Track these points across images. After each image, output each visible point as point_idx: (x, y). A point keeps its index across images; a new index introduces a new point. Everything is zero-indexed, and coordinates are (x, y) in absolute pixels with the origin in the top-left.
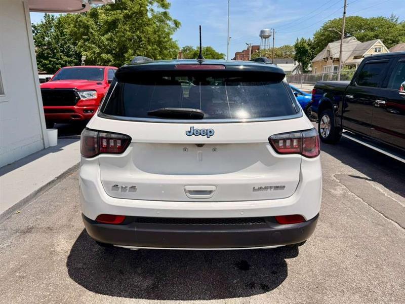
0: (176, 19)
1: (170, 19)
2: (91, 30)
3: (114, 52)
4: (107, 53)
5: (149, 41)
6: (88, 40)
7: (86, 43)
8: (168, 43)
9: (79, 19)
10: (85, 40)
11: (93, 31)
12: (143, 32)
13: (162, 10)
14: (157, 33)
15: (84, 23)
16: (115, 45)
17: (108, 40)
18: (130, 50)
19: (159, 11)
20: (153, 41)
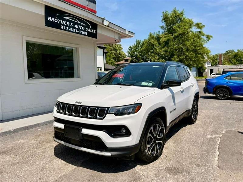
0: (208, 34)
1: (204, 35)
3: (166, 58)
4: (162, 59)
5: (188, 50)
6: (153, 52)
8: (201, 50)
9: (150, 42)
10: (151, 53)
11: (156, 47)
12: (184, 45)
13: (199, 30)
14: (193, 45)
15: (152, 43)
16: (168, 54)
17: (163, 51)
18: (175, 56)
19: (196, 31)
20: (190, 49)
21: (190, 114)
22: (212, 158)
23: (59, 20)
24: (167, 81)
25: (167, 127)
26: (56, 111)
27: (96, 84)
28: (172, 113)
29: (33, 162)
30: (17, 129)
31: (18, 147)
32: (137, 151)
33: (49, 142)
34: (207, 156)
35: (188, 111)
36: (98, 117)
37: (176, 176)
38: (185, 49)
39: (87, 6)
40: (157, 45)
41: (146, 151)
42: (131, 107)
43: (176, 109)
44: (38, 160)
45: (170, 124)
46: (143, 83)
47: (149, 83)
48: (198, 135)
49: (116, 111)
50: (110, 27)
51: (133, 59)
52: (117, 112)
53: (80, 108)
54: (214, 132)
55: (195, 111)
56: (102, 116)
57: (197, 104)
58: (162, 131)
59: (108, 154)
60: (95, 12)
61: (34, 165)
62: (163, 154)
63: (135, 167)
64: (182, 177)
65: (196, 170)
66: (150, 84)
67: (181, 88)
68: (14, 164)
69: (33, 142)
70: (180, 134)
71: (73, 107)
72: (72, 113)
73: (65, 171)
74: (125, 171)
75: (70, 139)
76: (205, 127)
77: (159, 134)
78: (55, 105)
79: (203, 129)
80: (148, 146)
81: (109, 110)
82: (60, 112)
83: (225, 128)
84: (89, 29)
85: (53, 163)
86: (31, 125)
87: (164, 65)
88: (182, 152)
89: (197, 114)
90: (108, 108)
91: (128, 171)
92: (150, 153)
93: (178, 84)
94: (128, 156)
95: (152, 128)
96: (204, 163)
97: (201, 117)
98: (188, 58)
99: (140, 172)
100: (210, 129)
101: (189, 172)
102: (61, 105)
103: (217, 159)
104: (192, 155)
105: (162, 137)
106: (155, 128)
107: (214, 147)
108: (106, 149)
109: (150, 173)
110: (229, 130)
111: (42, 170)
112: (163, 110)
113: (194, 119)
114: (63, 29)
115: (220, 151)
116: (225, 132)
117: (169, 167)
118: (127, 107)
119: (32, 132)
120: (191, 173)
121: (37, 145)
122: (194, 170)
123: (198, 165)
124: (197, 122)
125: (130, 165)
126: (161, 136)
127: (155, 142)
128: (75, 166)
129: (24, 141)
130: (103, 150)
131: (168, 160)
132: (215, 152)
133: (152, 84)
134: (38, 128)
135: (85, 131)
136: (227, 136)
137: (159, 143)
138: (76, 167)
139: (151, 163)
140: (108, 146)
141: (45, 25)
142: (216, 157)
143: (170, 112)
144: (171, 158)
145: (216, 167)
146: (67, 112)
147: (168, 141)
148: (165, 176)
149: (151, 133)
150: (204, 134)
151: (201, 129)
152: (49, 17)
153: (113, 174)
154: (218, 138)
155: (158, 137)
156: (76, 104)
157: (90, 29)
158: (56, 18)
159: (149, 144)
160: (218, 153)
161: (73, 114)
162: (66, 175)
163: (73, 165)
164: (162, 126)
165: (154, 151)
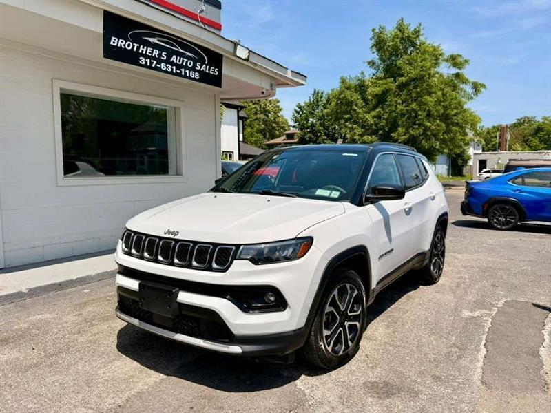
0: (476, 81)
1: (466, 82)
2: (355, 107)
3: (380, 132)
4: (371, 134)
5: (429, 115)
6: (349, 119)
7: (347, 123)
8: (460, 116)
9: (342, 95)
10: (347, 120)
11: (356, 108)
12: (421, 104)
13: (455, 71)
14: (442, 104)
15: (347, 100)
16: (383, 123)
17: (374, 117)
18: (400, 129)
19: (449, 72)
20: (435, 114)
21: (427, 262)
22: (471, 362)
23: (136, 45)
24: (372, 189)
25: (371, 292)
26: (121, 250)
27: (214, 190)
28: (383, 259)
29: (70, 365)
30: (36, 288)
31: (38, 330)
32: (302, 345)
33: (106, 319)
34: (459, 357)
35: (422, 254)
36: (215, 266)
37: (387, 402)
38: (422, 114)
39: (200, 12)
40: (360, 102)
41: (321, 343)
42: (289, 246)
43: (392, 250)
44: (80, 359)
45: (377, 285)
46: (319, 192)
47: (333, 192)
48: (441, 310)
49: (256, 253)
50: (251, 62)
51: (305, 134)
52: (257, 255)
53: (175, 246)
54: (479, 304)
55: (438, 255)
56: (224, 265)
57: (442, 240)
58: (358, 300)
59: (236, 349)
60: (218, 27)
61: (71, 371)
62: (360, 351)
63: (295, 380)
64: (399, 403)
65: (431, 388)
66: (336, 194)
67: (406, 204)
68: (28, 368)
69: (71, 318)
70: (401, 307)
71: (159, 243)
72: (157, 255)
73: (140, 385)
74: (273, 388)
75: (152, 313)
76: (459, 293)
77: (353, 307)
78: (121, 237)
79: (455, 297)
80: (326, 333)
81: (239, 251)
82: (130, 254)
83: (503, 296)
84: (204, 66)
85: (113, 367)
86: (68, 281)
87: (368, 151)
88: (404, 347)
89: (442, 263)
90: (238, 246)
91: (279, 388)
92: (329, 349)
93: (398, 194)
94: (280, 354)
95: (336, 293)
96: (452, 373)
97: (451, 268)
98: (429, 133)
99: (307, 392)
100: (471, 297)
101: (415, 394)
102: (134, 237)
103: (480, 364)
104: (425, 355)
105: (358, 313)
106: (342, 292)
107: (477, 338)
108: (231, 338)
109: (328, 394)
110: (513, 301)
111: (87, 383)
112: (363, 253)
113: (436, 273)
114: (145, 66)
115: (490, 348)
116: (503, 304)
117: (373, 380)
118: (281, 246)
119: (70, 296)
120: (420, 396)
121: (79, 326)
122: (428, 388)
123: (437, 378)
124: (442, 280)
125: (285, 374)
126: (357, 311)
127: (342, 325)
128: (162, 375)
129: (51, 317)
130: (224, 340)
131: (370, 365)
132: (478, 348)
133: (338, 193)
134: (84, 286)
135: (184, 297)
136: (507, 313)
137: (352, 328)
138: (165, 377)
139: (333, 372)
140: (235, 331)
141: (104, 57)
142: (478, 361)
143: (379, 258)
144: (377, 360)
145: (479, 383)
146: (146, 254)
147: (374, 323)
148: (361, 400)
149: (333, 304)
150: (456, 309)
151: (450, 297)
152: (113, 38)
153: (247, 393)
154: (486, 318)
155: (349, 314)
156: (167, 236)
157: (206, 65)
158: (130, 41)
159: (328, 328)
160: (483, 352)
161: (160, 258)
162: (140, 394)
163: (158, 371)
164: (359, 289)
165: (339, 345)
